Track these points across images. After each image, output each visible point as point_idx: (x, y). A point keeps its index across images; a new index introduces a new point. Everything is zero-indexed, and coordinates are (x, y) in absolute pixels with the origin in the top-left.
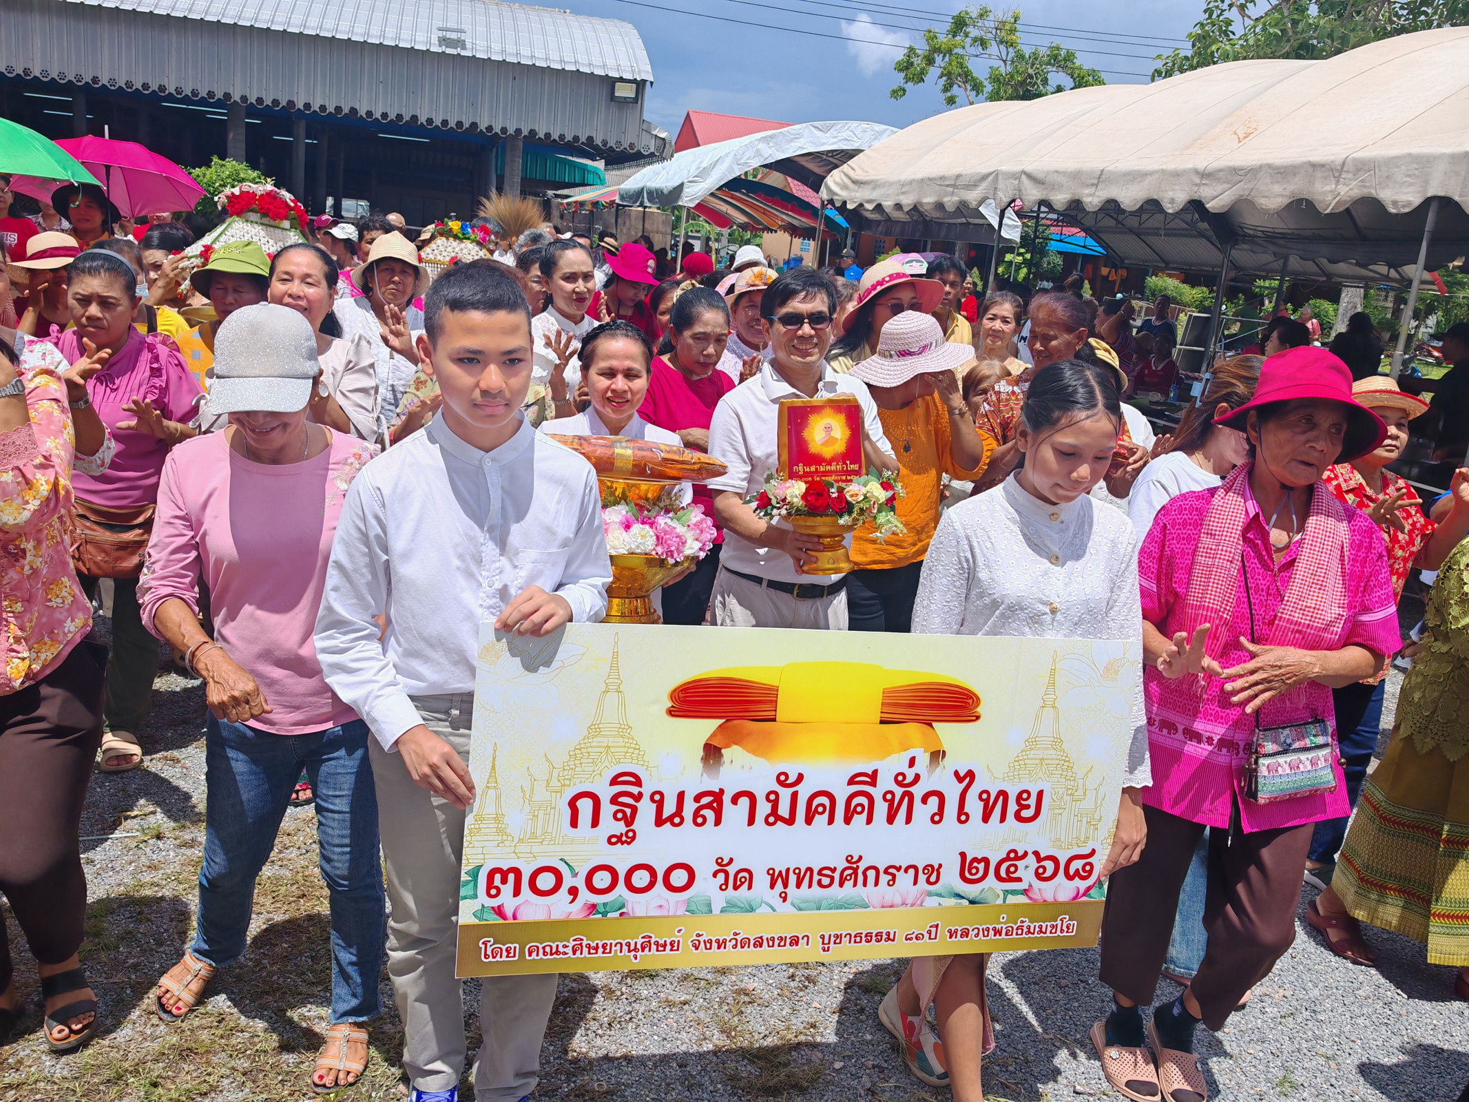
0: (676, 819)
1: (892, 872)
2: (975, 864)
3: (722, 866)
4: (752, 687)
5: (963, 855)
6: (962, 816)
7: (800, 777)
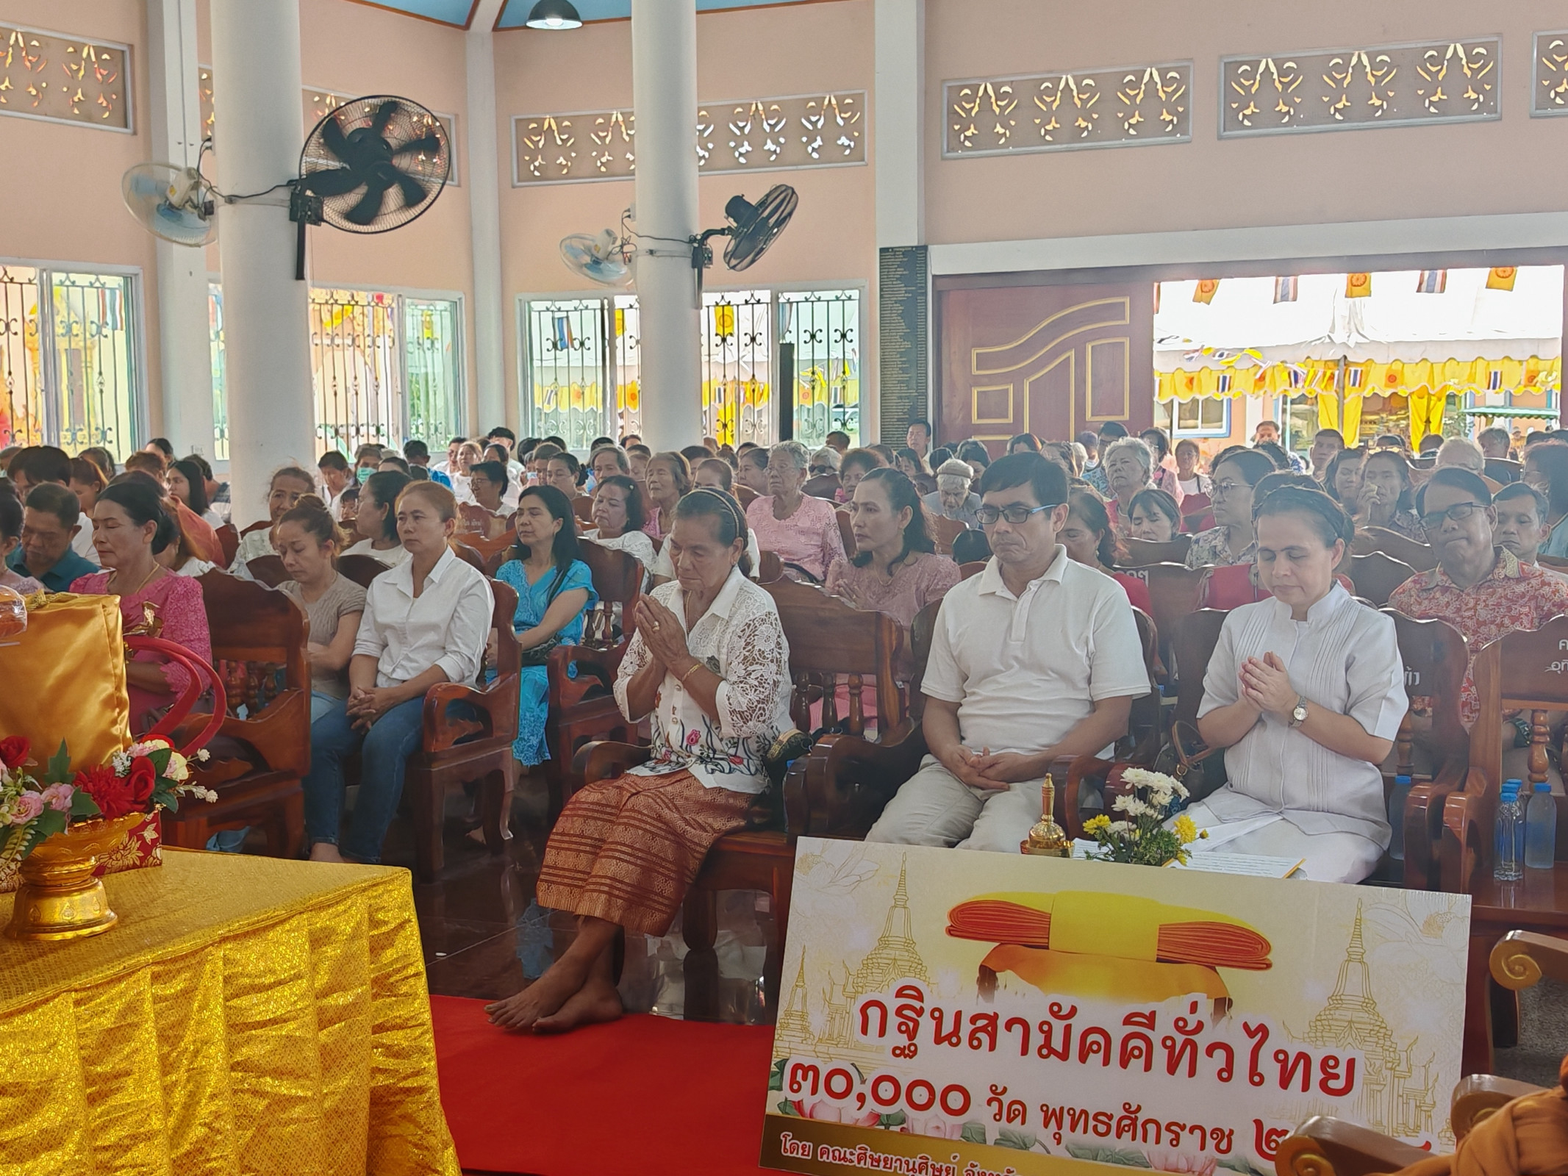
0: (952, 1038)
1: (1175, 1130)
2: (1274, 1137)
3: (996, 1094)
4: (1025, 913)
5: (1259, 1123)
6: (1256, 1076)
7: (1074, 1010)
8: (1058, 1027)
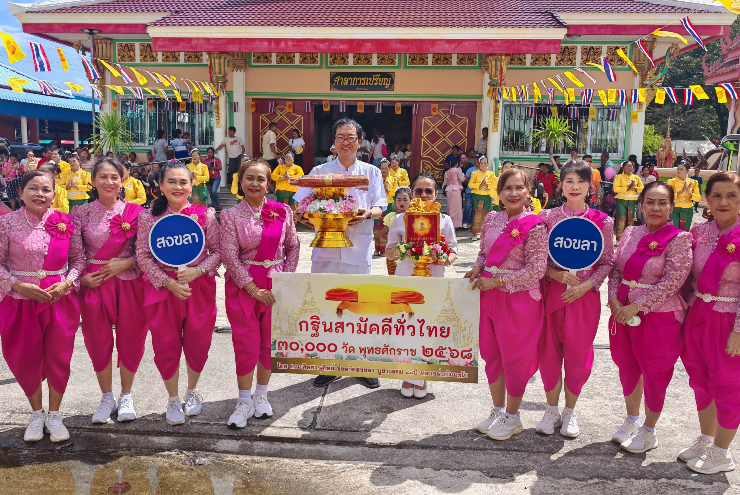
8: (363, 324)
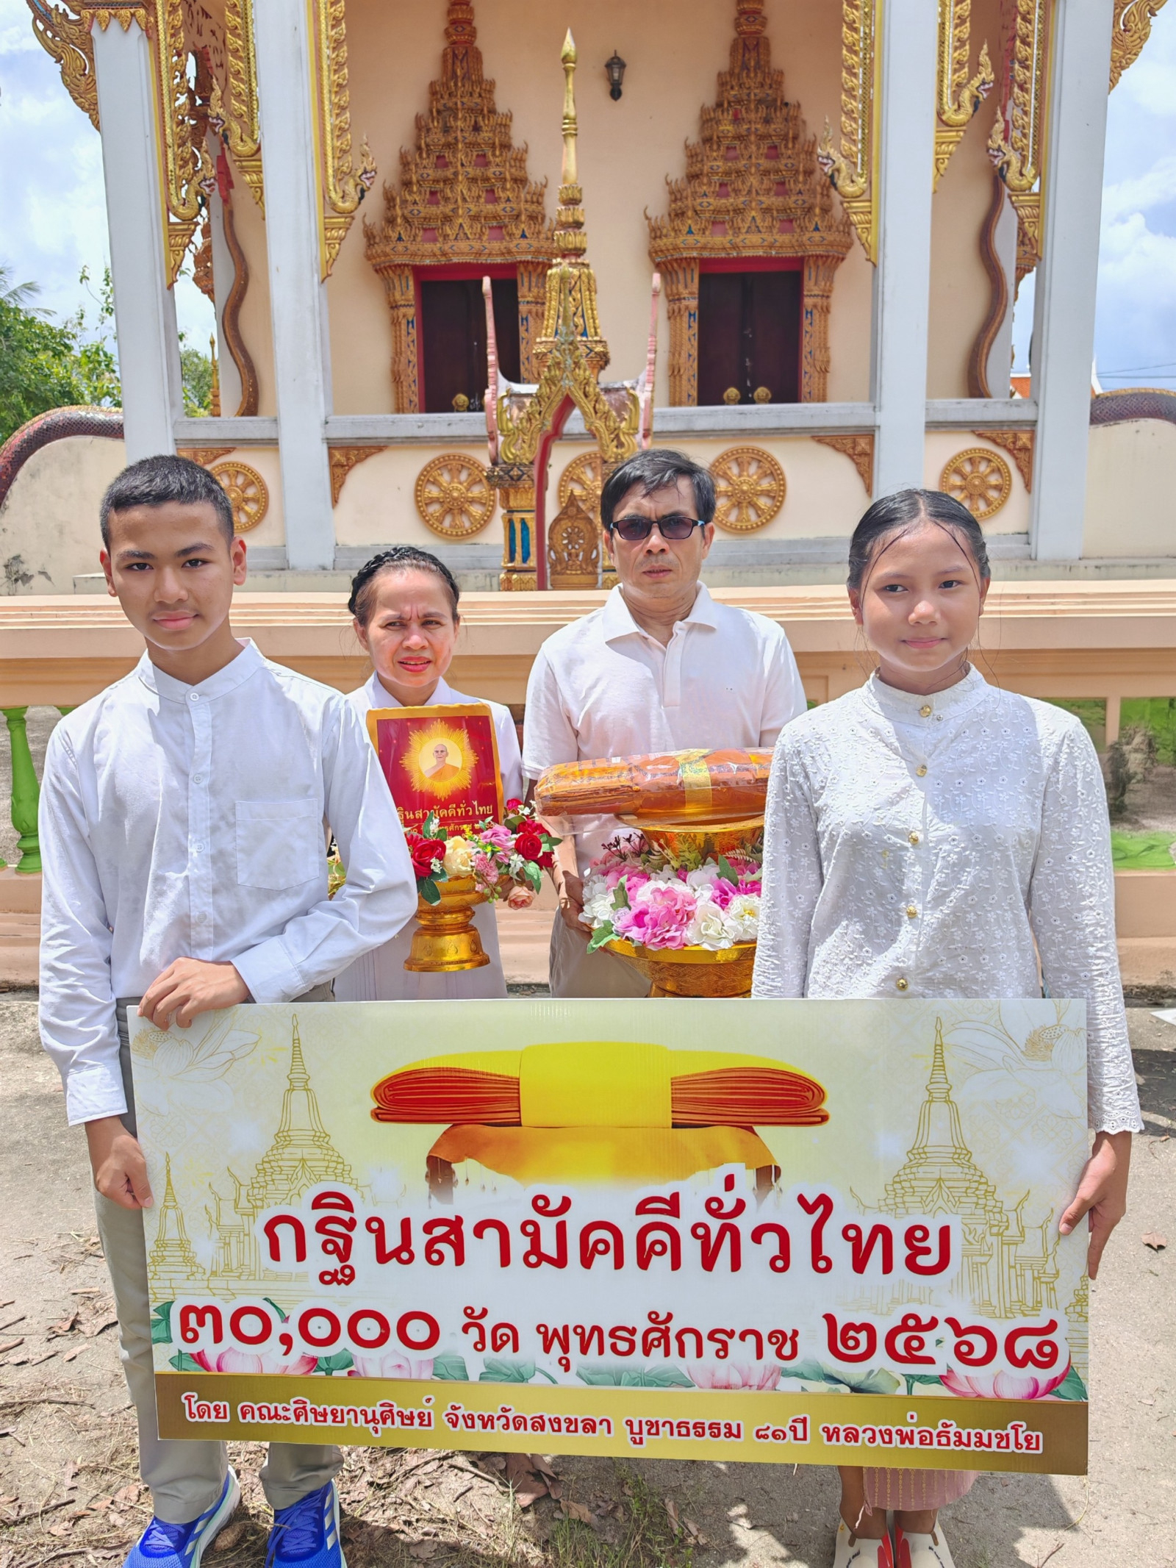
0: (403, 1253)
1: (721, 1338)
2: (852, 1333)
3: (473, 1319)
4: (482, 1081)
5: (830, 1319)
6: (820, 1261)
7: (566, 1203)
